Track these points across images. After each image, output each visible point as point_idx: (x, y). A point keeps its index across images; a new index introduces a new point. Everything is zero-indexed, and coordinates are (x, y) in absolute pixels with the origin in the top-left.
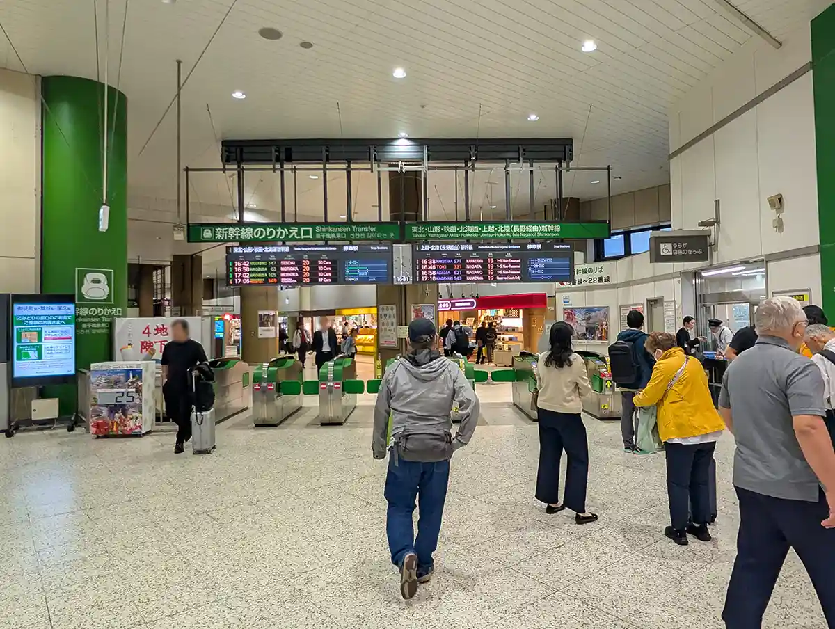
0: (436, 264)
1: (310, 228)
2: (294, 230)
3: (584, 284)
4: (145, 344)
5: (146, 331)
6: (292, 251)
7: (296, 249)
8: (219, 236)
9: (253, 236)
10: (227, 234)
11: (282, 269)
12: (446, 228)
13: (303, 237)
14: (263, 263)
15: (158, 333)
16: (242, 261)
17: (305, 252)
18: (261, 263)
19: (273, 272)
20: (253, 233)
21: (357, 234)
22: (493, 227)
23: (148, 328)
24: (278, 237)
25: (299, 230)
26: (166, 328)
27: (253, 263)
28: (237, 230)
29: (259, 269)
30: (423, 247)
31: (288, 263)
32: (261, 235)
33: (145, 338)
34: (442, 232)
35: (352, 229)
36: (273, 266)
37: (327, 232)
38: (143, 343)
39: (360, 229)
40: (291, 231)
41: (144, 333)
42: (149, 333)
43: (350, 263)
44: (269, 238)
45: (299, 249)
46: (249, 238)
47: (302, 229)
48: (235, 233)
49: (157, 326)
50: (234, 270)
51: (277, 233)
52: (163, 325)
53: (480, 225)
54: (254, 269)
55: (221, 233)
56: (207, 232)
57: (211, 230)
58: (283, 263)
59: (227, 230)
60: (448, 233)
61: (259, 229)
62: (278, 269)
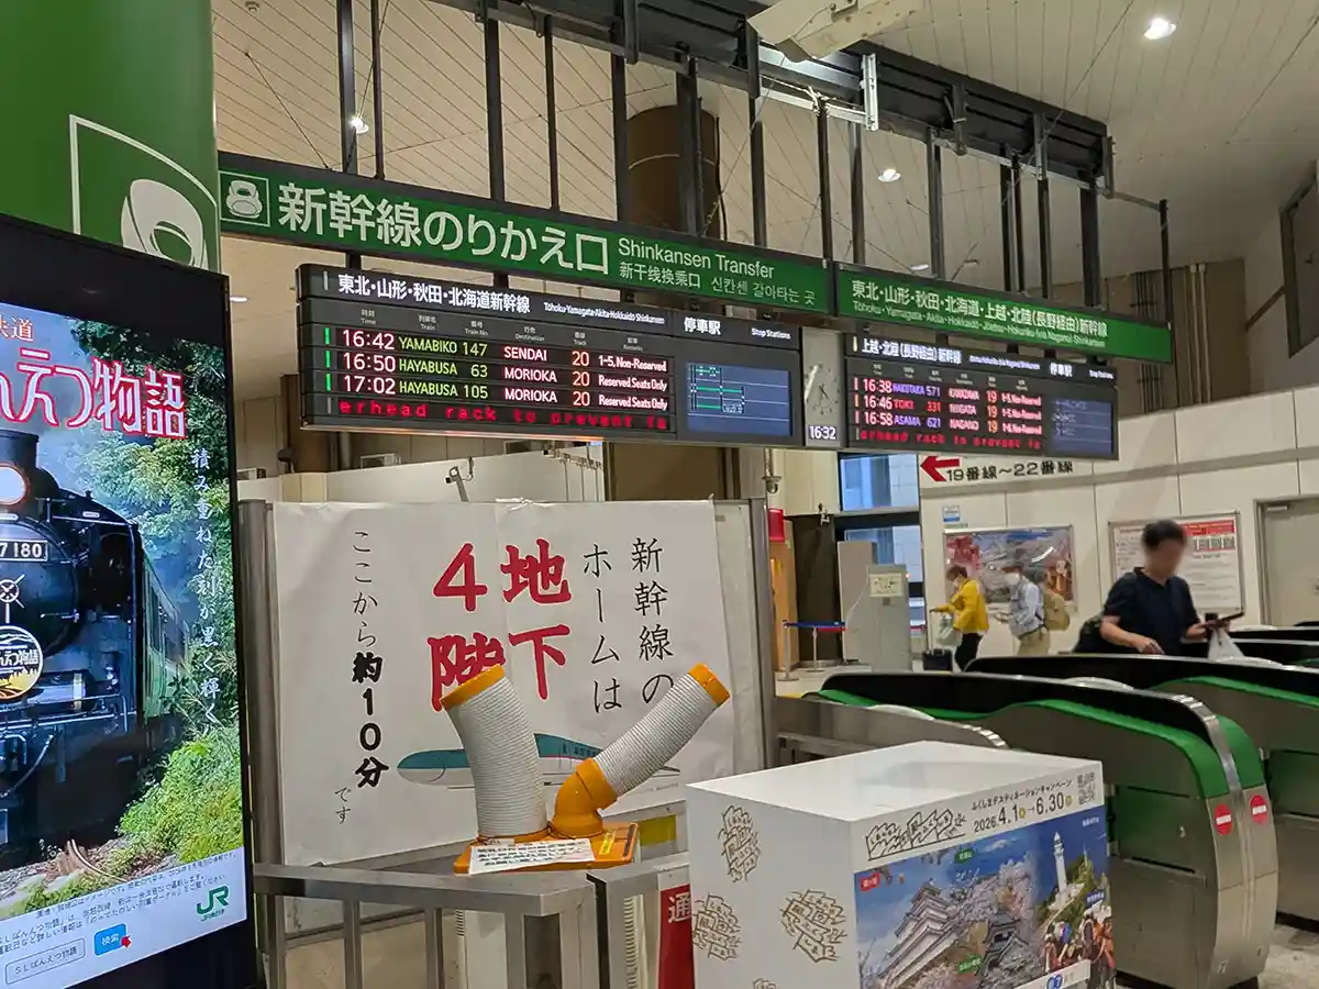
0: (895, 395)
1: (604, 241)
2: (556, 237)
3: (1001, 478)
4: (452, 657)
5: (458, 580)
6: (537, 316)
7: (549, 307)
8: (291, 216)
9: (421, 235)
10: (326, 213)
11: (509, 374)
12: (921, 298)
13: (581, 266)
14: (444, 346)
15: (517, 588)
16: (370, 333)
17: (581, 323)
18: (435, 346)
19: (479, 381)
20: (422, 222)
21: (728, 282)
22: (1004, 307)
23: (465, 558)
24: (504, 254)
25: (570, 241)
26: (559, 561)
27: (408, 343)
28: (362, 205)
29: (431, 367)
30: (866, 344)
31: (525, 354)
32: (447, 240)
33: (453, 618)
34: (913, 306)
35: (715, 261)
36: (477, 359)
37: (649, 262)
38: (439, 647)
39: (737, 267)
40: (544, 239)
41: (442, 589)
42: (471, 592)
43: (701, 371)
44: (475, 252)
45: (559, 309)
46: (406, 244)
47: (580, 237)
48: (355, 216)
49: (512, 550)
50: (340, 362)
51: (501, 238)
52: (543, 545)
53: (984, 299)
54: (411, 366)
55: (297, 206)
56: (243, 192)
57: (260, 187)
58: (511, 352)
59: (324, 199)
60: (924, 311)
61: (443, 216)
62: (496, 372)
